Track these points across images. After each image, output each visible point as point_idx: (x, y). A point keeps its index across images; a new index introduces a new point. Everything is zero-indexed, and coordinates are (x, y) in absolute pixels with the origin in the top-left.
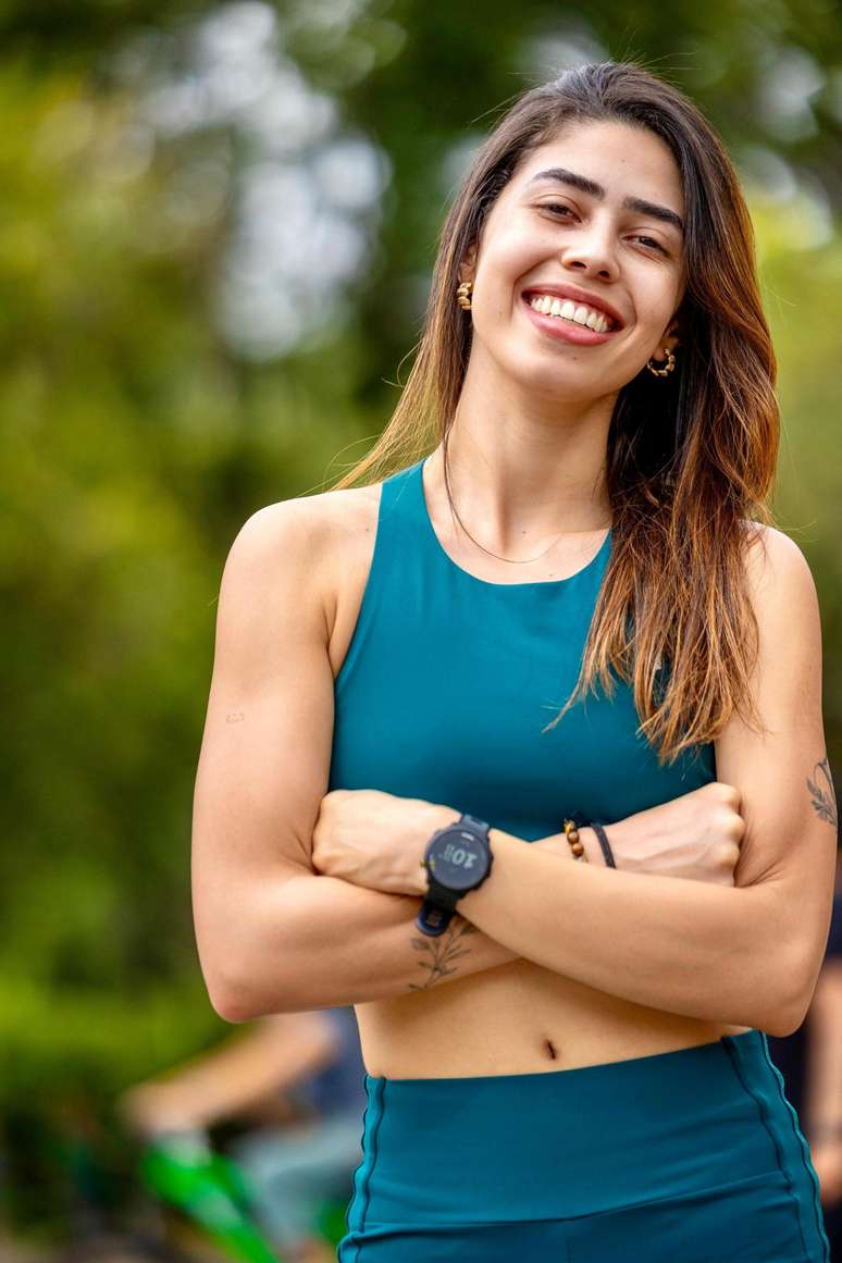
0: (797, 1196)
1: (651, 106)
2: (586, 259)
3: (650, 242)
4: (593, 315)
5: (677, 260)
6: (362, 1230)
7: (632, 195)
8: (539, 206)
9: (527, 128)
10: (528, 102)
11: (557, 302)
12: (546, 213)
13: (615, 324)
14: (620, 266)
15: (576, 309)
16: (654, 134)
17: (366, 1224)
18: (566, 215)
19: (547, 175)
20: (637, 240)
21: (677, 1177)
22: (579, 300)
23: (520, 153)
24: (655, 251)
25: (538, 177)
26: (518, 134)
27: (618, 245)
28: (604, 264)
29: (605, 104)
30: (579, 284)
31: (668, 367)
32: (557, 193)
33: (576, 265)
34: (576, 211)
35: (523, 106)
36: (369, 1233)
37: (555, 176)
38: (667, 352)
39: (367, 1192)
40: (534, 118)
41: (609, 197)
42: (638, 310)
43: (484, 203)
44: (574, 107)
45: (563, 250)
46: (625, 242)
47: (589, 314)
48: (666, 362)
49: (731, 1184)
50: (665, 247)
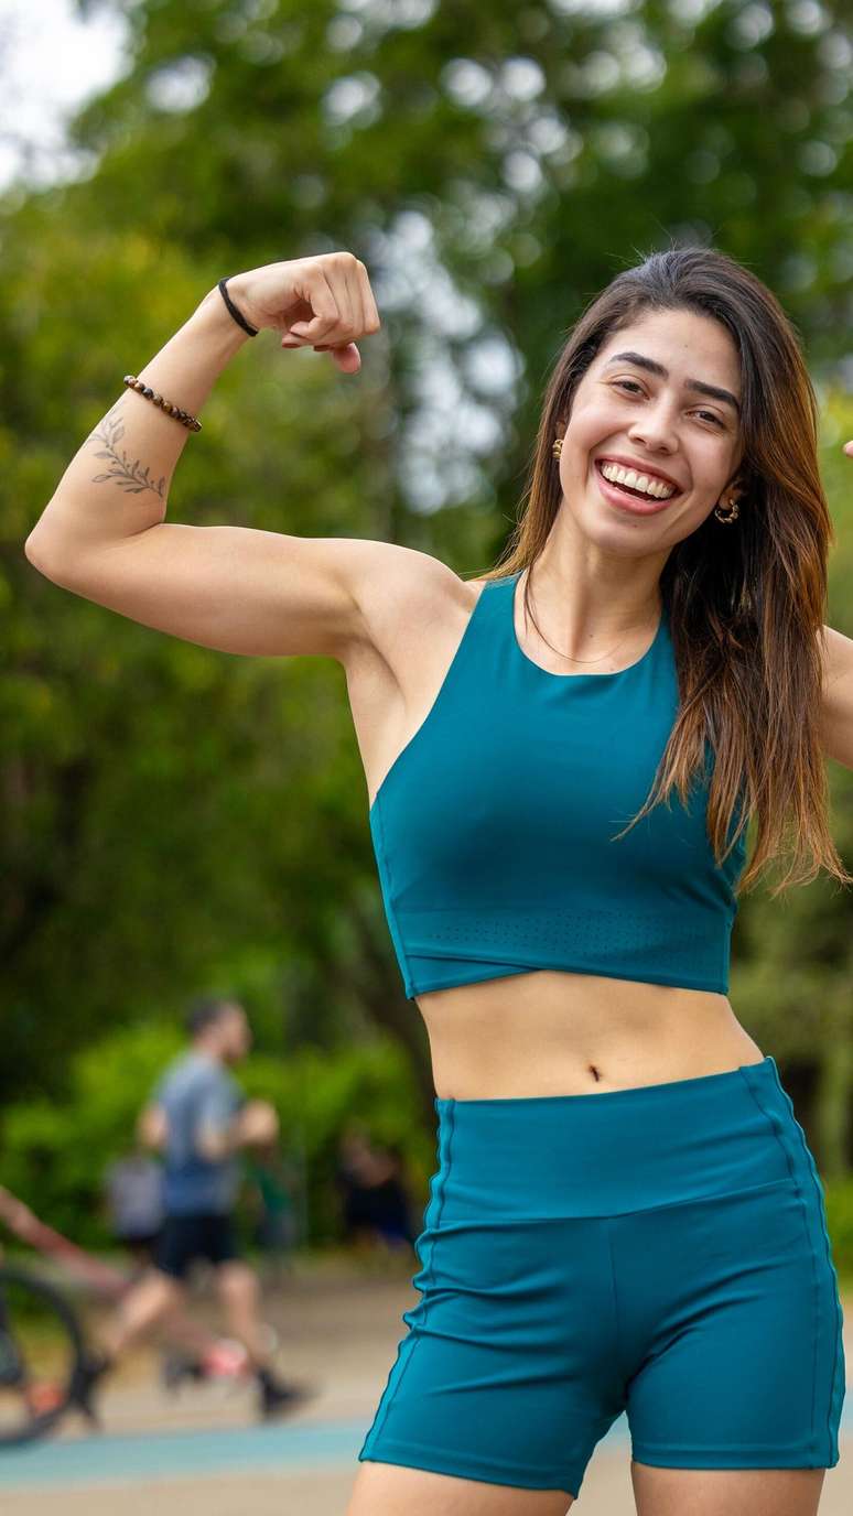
0: (804, 1201)
1: (715, 297)
2: (645, 437)
3: (708, 416)
4: (653, 484)
5: (734, 432)
6: (438, 1227)
7: (691, 377)
8: (615, 383)
9: (611, 312)
10: (619, 285)
11: (623, 469)
12: (620, 390)
13: (676, 491)
14: (680, 441)
15: (638, 478)
16: (717, 322)
17: (441, 1222)
18: (636, 392)
19: (622, 358)
20: (698, 415)
21: (707, 1182)
22: (641, 469)
23: (605, 333)
24: (712, 425)
25: (613, 360)
26: (603, 316)
27: (679, 420)
28: (661, 443)
29: (676, 294)
30: (639, 456)
31: (732, 515)
32: (630, 373)
33: (638, 440)
34: (645, 389)
35: (614, 287)
36: (443, 1229)
37: (626, 359)
38: (732, 502)
39: (443, 1195)
40: (617, 304)
41: (672, 378)
42: (694, 476)
43: (574, 375)
44: (649, 298)
45: (631, 425)
46: (686, 417)
47: (650, 482)
48: (731, 511)
49: (751, 1188)
50: (721, 419)
